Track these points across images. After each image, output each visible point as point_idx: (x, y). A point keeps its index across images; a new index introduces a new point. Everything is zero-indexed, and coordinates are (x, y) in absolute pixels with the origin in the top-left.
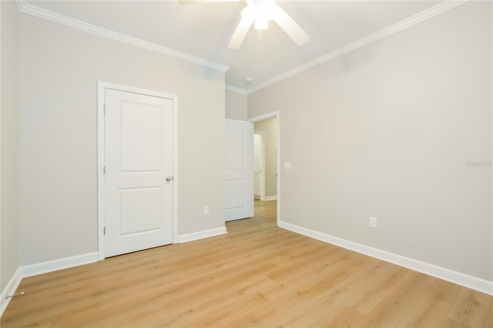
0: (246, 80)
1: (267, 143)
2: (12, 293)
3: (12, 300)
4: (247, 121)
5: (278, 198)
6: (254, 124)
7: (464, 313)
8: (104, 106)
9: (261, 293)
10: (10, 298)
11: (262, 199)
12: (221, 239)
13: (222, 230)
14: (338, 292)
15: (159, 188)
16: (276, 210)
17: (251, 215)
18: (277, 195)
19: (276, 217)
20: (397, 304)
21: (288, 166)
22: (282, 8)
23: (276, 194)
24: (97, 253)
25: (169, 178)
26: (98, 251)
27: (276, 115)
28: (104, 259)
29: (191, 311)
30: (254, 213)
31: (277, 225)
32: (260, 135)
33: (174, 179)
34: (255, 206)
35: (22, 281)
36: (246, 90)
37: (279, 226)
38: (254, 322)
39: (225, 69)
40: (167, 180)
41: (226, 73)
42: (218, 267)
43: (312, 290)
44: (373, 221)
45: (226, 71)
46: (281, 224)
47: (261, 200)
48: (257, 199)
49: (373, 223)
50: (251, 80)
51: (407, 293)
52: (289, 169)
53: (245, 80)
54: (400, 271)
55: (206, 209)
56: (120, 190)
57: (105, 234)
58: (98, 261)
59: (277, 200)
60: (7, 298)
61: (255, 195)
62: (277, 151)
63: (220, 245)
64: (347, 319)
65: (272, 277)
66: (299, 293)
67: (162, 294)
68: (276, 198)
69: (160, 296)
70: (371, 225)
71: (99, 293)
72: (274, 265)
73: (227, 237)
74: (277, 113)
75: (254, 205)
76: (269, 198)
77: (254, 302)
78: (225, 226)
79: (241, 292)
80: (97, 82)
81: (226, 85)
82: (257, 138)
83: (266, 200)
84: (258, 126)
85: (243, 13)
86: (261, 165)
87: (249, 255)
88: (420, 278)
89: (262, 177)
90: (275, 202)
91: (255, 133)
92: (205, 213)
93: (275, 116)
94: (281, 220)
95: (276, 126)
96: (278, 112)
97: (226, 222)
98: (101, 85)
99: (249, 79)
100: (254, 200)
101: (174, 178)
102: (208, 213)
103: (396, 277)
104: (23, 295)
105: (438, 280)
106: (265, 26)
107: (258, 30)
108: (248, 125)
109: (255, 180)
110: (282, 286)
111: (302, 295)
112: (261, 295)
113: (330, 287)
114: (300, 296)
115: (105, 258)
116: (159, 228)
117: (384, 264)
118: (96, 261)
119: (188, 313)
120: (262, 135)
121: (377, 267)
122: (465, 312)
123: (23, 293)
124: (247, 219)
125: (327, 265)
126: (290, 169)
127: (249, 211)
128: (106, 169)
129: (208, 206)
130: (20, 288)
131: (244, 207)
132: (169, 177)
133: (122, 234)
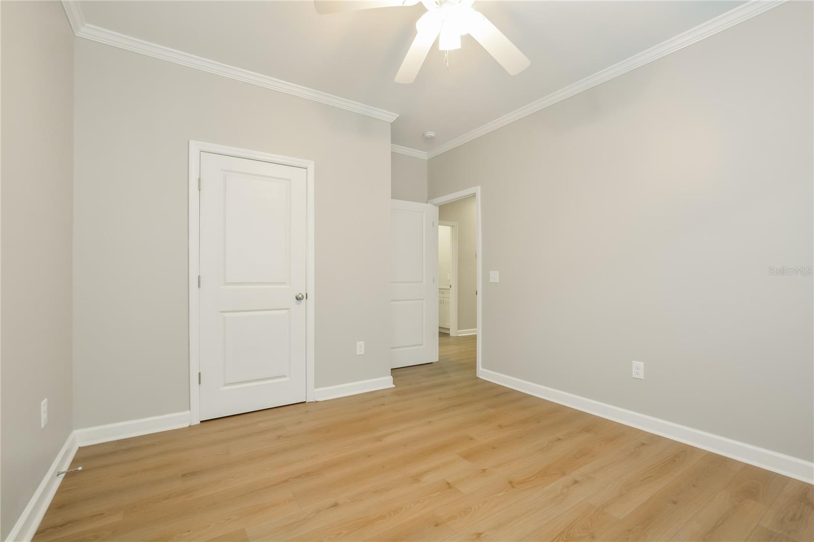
0: (426, 135)
1: (461, 240)
2: (65, 468)
3: (65, 478)
4: (427, 203)
5: (479, 332)
6: (438, 208)
7: (790, 520)
8: (199, 180)
9: (449, 481)
10: (63, 475)
11: (453, 333)
12: (384, 396)
13: (386, 382)
14: (576, 482)
15: (284, 312)
16: (476, 351)
17: (434, 358)
18: (478, 327)
19: (475, 362)
20: (675, 503)
21: (495, 276)
22: (484, 15)
23: (474, 326)
24: (188, 412)
25: (300, 296)
26: (190, 409)
27: (475, 193)
28: (199, 422)
29: (335, 505)
30: (439, 356)
31: (477, 376)
32: (450, 227)
33: (308, 298)
34: (441, 344)
35: (78, 451)
36: (426, 153)
37: (480, 377)
38: (437, 525)
39: (390, 117)
40: (297, 298)
41: (391, 123)
42: (379, 439)
43: (532, 479)
44: (638, 369)
45: (393, 121)
46: (483, 373)
47: (451, 335)
48: (443, 334)
49: (638, 371)
50: (433, 135)
51: (694, 486)
52: (497, 283)
53: (424, 135)
54: (682, 452)
55: (360, 348)
56: (224, 314)
57: (200, 383)
58: (190, 426)
59: (476, 335)
60: (58, 475)
61: (440, 327)
62: (477, 254)
63: (383, 404)
64: (589, 525)
65: (467, 456)
66: (511, 483)
67: (290, 478)
68: (475, 331)
69: (286, 481)
70: (634, 375)
71: (193, 474)
72: (471, 439)
73: (395, 393)
74: (478, 190)
75: (439, 344)
76: (464, 333)
77: (436, 494)
78: (391, 375)
79: (416, 478)
80: (189, 141)
81: (393, 145)
82: (445, 232)
83: (459, 335)
84: (446, 212)
85: (420, 24)
86: (451, 277)
87: (430, 422)
88: (718, 462)
89: (452, 297)
90: (474, 338)
91: (440, 224)
92: (358, 353)
93: (474, 196)
94: (483, 367)
95: (475, 212)
96: (479, 188)
97: (392, 369)
98: (195, 147)
99: (431, 134)
100: (439, 335)
101: (308, 295)
102: (362, 353)
103: (675, 461)
104: (81, 471)
105: (747, 466)
106: (457, 45)
107: (443, 52)
108: (430, 210)
109: (441, 302)
110: (484, 471)
111: (517, 486)
112: (448, 483)
113: (564, 474)
114: (513, 487)
115: (201, 422)
116: (284, 376)
117: (654, 439)
118: (187, 425)
119: (332, 508)
120: (452, 226)
121: (643, 444)
122: (792, 519)
123: (80, 468)
124: (427, 365)
125: (559, 439)
126: (498, 281)
127: (429, 352)
128: (202, 280)
129: (363, 342)
130: (75, 462)
131: (421, 345)
132: (300, 294)
133: (226, 385)
